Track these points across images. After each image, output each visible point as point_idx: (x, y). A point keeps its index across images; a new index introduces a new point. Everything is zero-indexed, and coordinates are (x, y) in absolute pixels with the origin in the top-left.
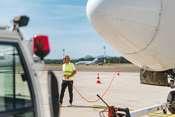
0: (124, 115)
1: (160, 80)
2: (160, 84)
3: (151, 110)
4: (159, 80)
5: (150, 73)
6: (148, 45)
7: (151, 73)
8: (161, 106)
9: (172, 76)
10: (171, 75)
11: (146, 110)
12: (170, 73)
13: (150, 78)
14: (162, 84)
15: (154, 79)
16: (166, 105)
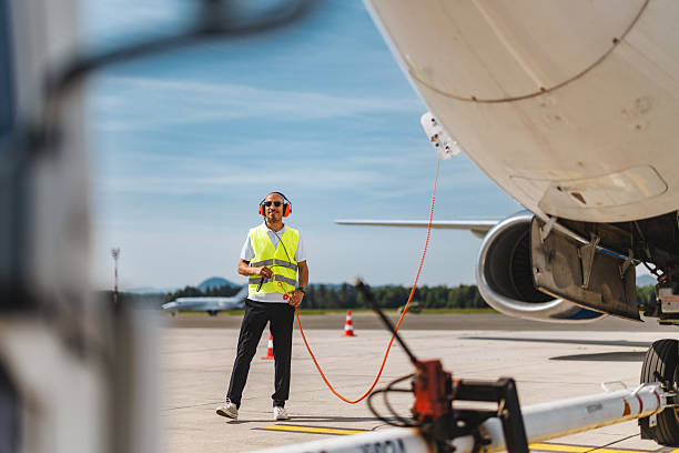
0: (493, 414)
1: (609, 284)
2: (609, 305)
3: (598, 412)
4: (606, 286)
5: (566, 243)
6: (615, 41)
7: (573, 247)
8: (637, 396)
9: (660, 272)
10: (653, 266)
11: (579, 406)
12: (649, 256)
13: (571, 266)
14: (617, 303)
15: (587, 274)
16: (655, 393)
